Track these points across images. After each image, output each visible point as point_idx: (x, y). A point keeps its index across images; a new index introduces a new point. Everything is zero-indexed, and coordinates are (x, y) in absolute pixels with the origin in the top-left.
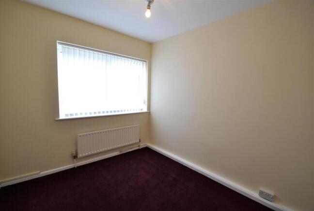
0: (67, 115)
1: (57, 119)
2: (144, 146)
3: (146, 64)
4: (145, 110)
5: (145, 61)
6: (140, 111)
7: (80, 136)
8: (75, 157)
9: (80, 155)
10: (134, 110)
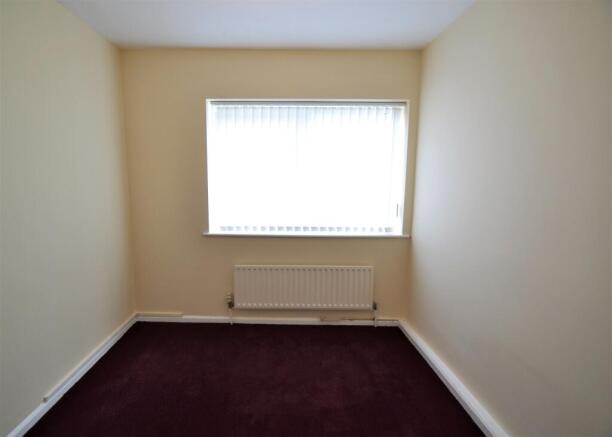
0: (223, 228)
1: (205, 233)
2: (388, 324)
3: (406, 110)
4: (397, 231)
5: (404, 103)
6: (383, 234)
7: (239, 269)
8: (231, 305)
9: (238, 304)
10: (372, 229)
